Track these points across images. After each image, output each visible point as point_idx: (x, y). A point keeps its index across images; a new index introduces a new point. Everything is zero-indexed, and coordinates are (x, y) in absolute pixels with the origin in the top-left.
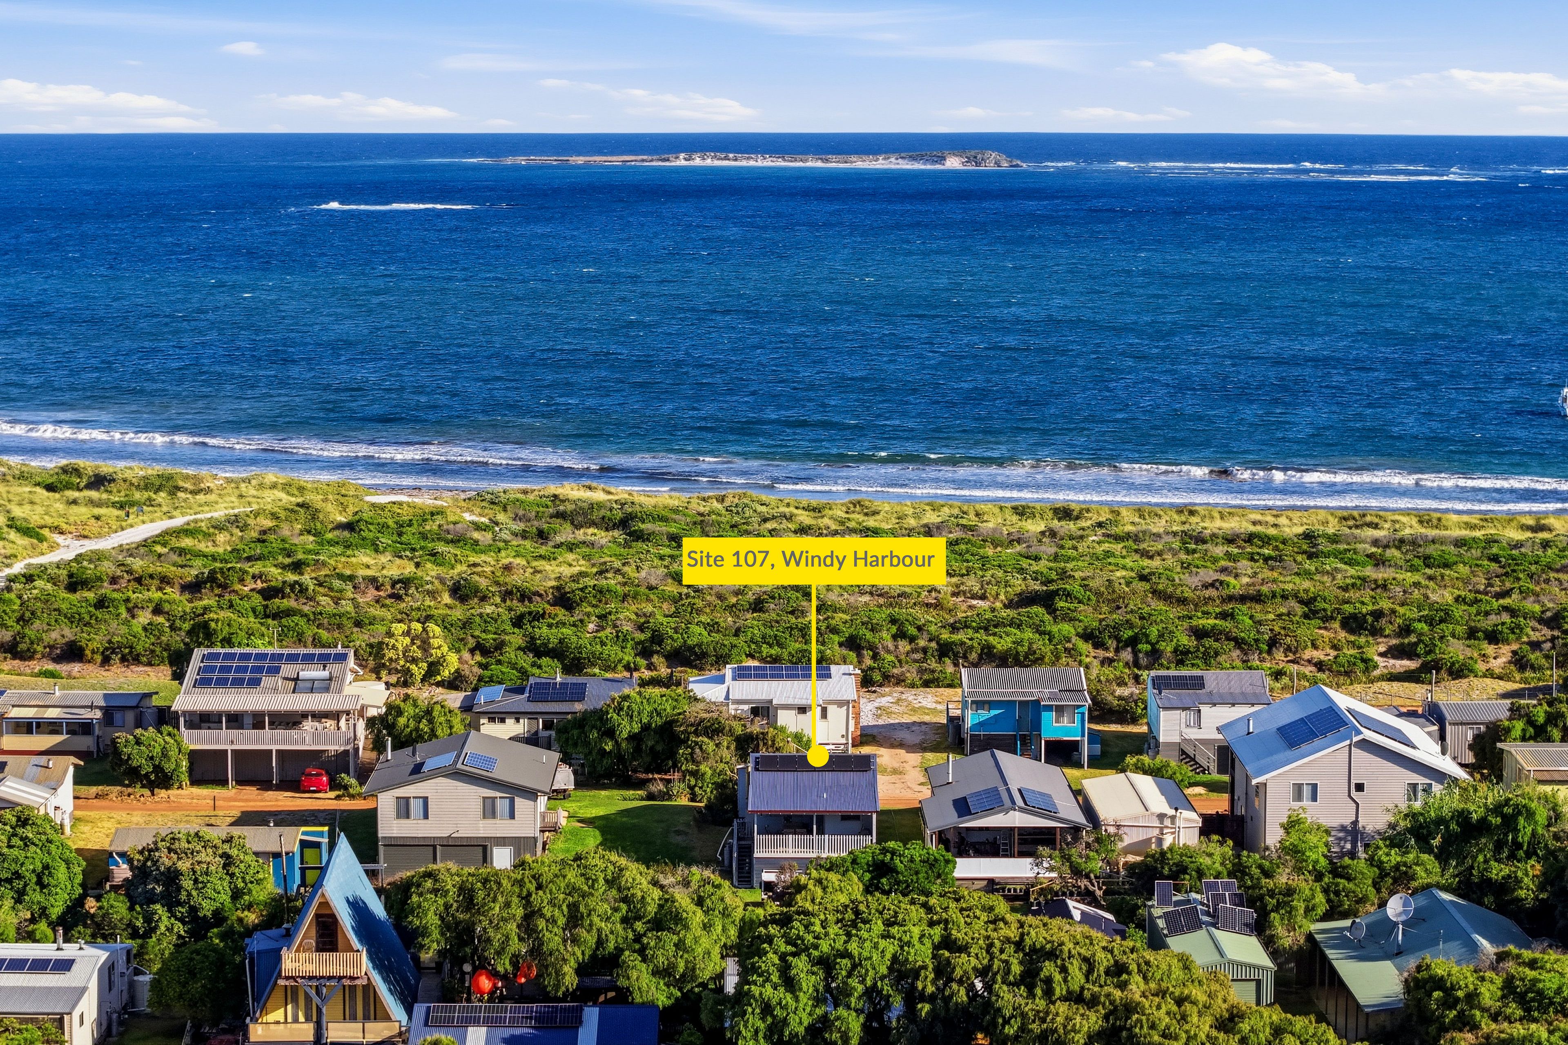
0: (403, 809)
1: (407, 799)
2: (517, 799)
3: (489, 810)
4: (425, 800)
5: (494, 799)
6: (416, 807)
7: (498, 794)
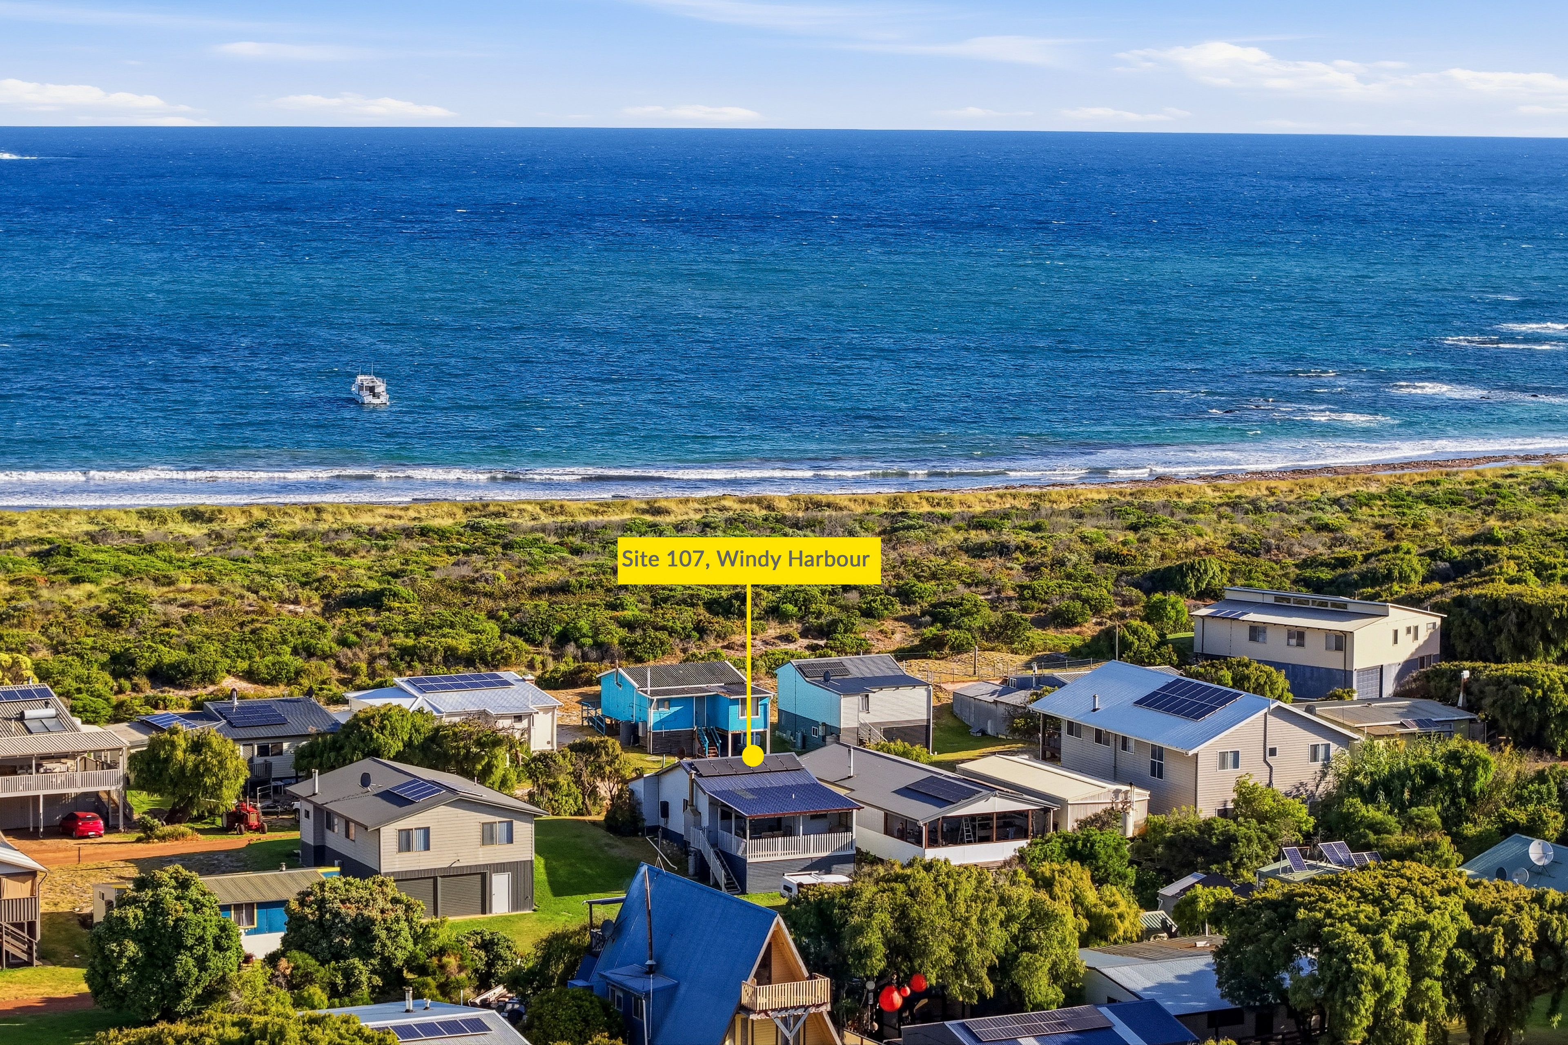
0: (405, 843)
1: (408, 831)
2: (516, 824)
3: (488, 836)
4: (427, 830)
5: (491, 824)
6: (417, 839)
7: (498, 819)
